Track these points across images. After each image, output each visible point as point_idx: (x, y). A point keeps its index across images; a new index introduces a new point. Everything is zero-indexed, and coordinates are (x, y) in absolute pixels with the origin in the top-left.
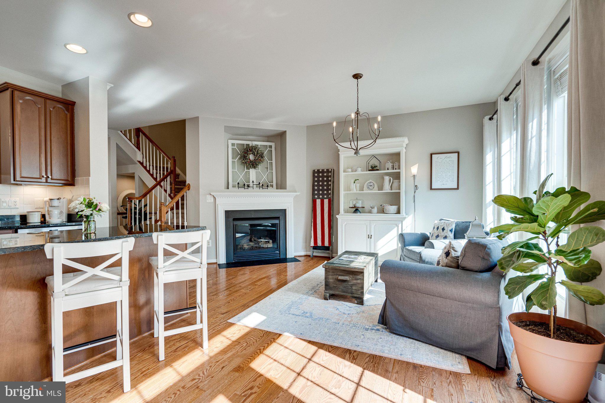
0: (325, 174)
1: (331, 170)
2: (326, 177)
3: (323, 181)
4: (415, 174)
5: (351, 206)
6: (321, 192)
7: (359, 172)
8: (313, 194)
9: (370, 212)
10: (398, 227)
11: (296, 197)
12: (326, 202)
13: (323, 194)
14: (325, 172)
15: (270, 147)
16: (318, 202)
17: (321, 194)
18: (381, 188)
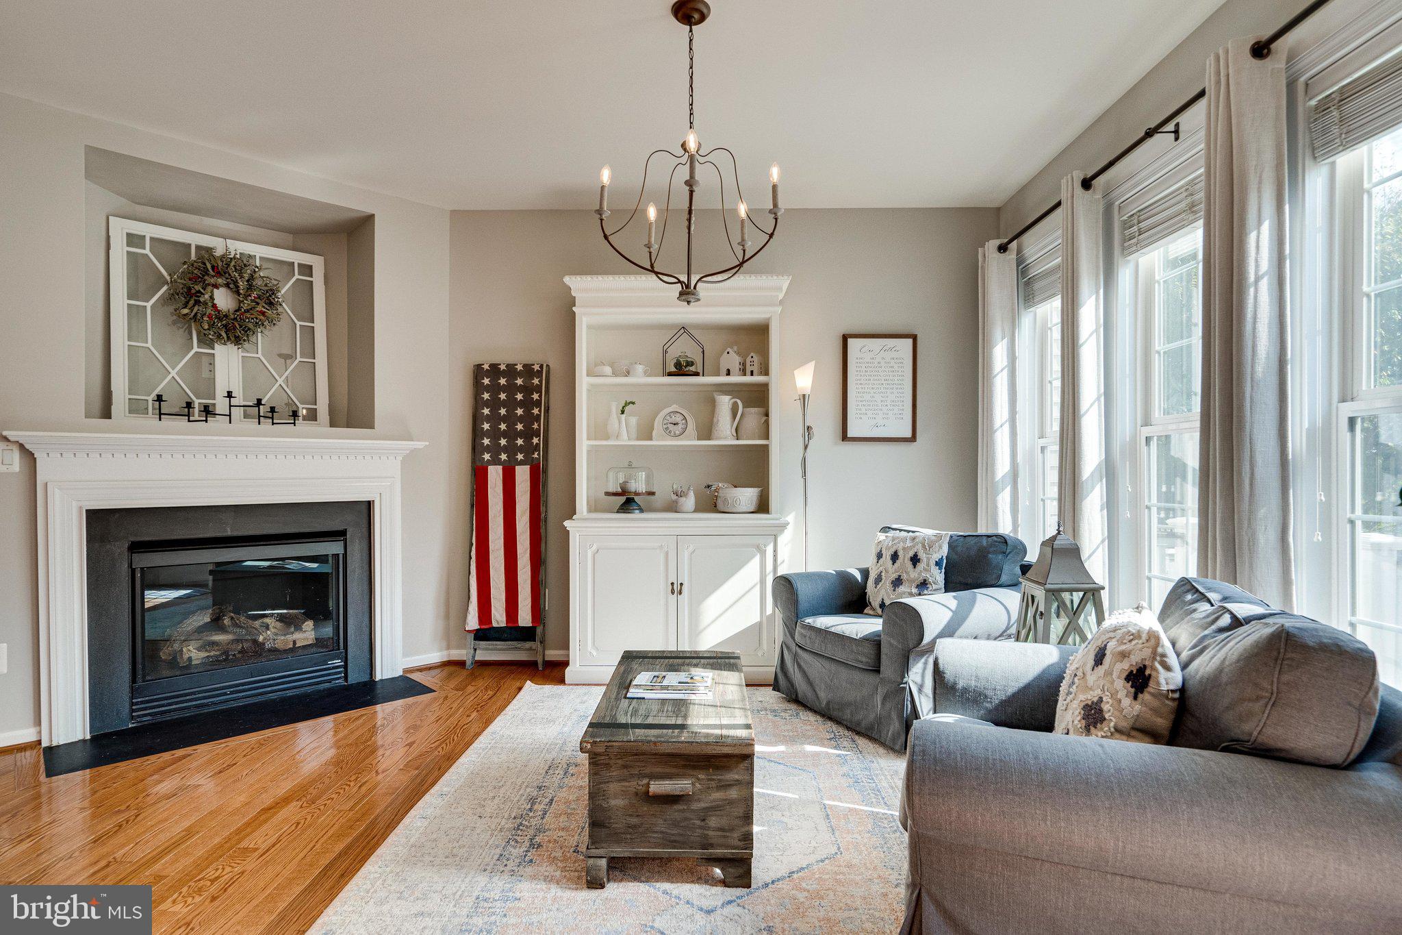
0: (519, 382)
1: (541, 367)
2: (521, 389)
3: (511, 404)
4: (807, 392)
5: (611, 490)
6: (503, 442)
7: (640, 377)
8: (476, 449)
9: (672, 508)
10: (763, 554)
11: (409, 460)
12: (523, 475)
13: (511, 450)
14: (520, 374)
15: (307, 270)
16: (495, 475)
17: (505, 449)
18: (706, 431)
